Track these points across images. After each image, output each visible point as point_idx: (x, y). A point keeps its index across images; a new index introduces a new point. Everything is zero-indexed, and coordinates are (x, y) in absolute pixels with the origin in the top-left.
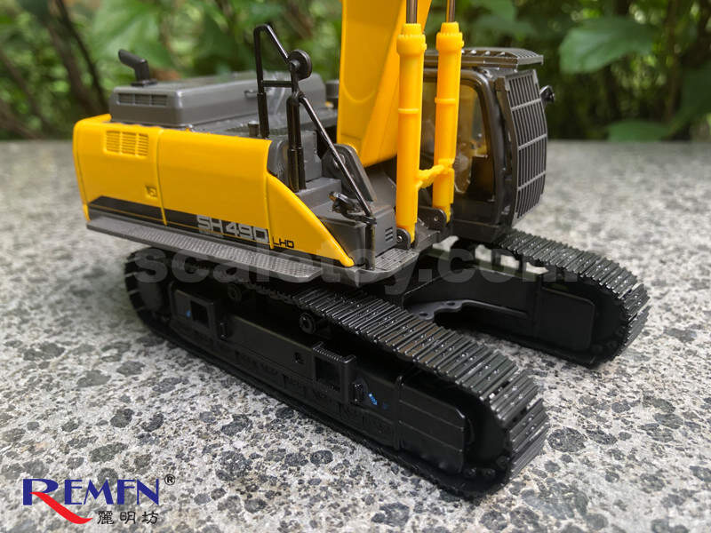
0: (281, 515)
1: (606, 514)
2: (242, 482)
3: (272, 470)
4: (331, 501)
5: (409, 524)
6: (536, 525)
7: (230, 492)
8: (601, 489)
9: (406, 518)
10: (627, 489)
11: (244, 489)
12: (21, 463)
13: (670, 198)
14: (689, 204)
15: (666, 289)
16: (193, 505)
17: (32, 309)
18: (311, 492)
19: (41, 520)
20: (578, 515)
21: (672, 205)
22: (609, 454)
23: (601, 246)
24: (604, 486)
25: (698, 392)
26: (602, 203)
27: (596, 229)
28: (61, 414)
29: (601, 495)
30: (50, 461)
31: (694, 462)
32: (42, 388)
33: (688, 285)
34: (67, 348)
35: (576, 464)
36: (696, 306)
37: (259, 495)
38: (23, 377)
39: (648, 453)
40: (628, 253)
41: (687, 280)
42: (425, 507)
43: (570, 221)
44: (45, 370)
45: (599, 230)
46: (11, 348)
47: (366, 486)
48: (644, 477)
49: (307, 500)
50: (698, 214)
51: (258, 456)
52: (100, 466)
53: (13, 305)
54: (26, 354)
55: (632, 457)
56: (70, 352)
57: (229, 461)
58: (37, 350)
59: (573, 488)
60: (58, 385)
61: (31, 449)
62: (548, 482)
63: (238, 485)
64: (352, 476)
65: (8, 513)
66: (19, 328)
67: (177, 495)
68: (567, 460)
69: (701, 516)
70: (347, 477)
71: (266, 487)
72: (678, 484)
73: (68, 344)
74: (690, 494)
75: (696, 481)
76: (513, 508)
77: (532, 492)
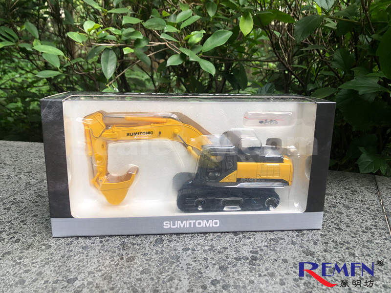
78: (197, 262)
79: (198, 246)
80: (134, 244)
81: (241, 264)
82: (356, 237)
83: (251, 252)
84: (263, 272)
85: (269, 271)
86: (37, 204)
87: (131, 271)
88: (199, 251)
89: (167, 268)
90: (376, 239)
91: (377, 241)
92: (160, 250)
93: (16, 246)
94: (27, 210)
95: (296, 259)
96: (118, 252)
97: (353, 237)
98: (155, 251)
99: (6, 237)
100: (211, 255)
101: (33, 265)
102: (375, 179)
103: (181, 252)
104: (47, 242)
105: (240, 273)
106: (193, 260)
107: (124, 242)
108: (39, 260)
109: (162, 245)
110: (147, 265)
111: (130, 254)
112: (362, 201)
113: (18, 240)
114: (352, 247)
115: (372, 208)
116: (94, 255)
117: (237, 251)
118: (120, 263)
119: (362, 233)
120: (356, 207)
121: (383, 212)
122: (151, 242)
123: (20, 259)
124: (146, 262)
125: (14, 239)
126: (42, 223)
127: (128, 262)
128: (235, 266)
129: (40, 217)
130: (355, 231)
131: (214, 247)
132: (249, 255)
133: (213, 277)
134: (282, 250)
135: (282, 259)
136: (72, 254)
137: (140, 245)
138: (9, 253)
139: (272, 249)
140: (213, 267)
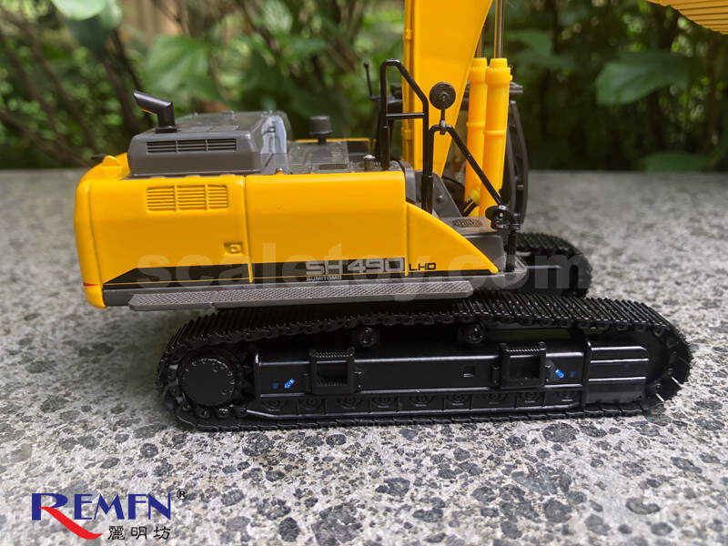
0: (297, 484)
1: (586, 492)
2: (265, 458)
3: (292, 448)
4: (342, 474)
5: (408, 494)
6: (522, 499)
7: (253, 465)
8: (585, 472)
9: (406, 490)
10: (609, 473)
11: (266, 463)
12: (76, 437)
13: (697, 225)
14: (715, 232)
15: (676, 307)
16: (221, 474)
17: (86, 314)
18: (324, 467)
19: (92, 481)
20: (560, 492)
21: (698, 232)
22: (598, 445)
23: (619, 268)
24: (588, 471)
25: (691, 397)
26: (628, 229)
27: (617, 253)
28: (111, 400)
29: (583, 477)
30: (100, 437)
31: (675, 454)
32: (94, 379)
33: (699, 305)
34: (116, 347)
35: (566, 452)
36: (703, 323)
37: (280, 468)
38: (78, 370)
39: (633, 445)
40: (645, 275)
41: (699, 300)
42: (424, 481)
43: (593, 246)
44: (97, 365)
45: (621, 255)
46: (67, 346)
47: (374, 463)
48: (626, 464)
49: (321, 473)
50: (722, 241)
51: (280, 438)
52: (143, 442)
53: (69, 311)
54: (80, 352)
55: (618, 448)
56: (119, 350)
57: (255, 441)
58: (91, 348)
59: (560, 471)
60: (108, 377)
61: (85, 427)
62: (538, 466)
63: (261, 460)
64: (362, 455)
65: (63, 475)
66: (75, 330)
67: (208, 466)
68: (557, 448)
69: (675, 498)
70: (357, 456)
71: (286, 462)
72: (656, 471)
73: (117, 344)
74: (666, 479)
75: (675, 469)
76: (503, 485)
77: (522, 473)
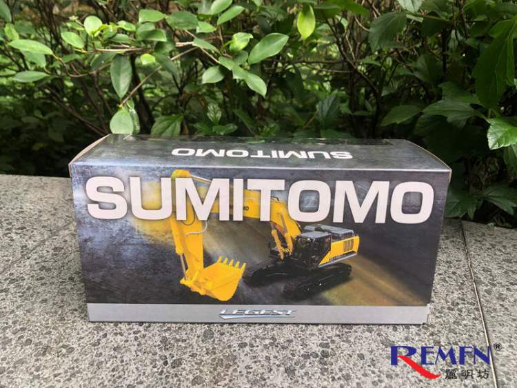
78: (258, 364)
79: (257, 340)
80: (178, 341)
81: (310, 363)
82: (441, 316)
83: (321, 345)
84: (336, 374)
85: (344, 372)
86: (43, 281)
87: (179, 380)
88: (257, 346)
89: (222, 374)
90: (464, 319)
91: (464, 322)
92: (211, 348)
93: (29, 349)
94: (31, 292)
95: (373, 353)
96: (159, 353)
97: (437, 317)
98: (204, 349)
99: (13, 336)
100: (273, 352)
101: (56, 378)
102: (461, 226)
103: (237, 349)
104: (68, 343)
105: (310, 377)
106: (253, 360)
107: (165, 337)
108: (61, 371)
109: (212, 340)
110: (198, 371)
111: (175, 355)
112: (447, 262)
113: (29, 342)
114: (436, 332)
115: (458, 272)
116: (130, 360)
117: (304, 345)
118: (165, 370)
119: (447, 311)
120: (440, 272)
121: (472, 278)
122: (198, 337)
123: (37, 371)
124: (196, 366)
125: (24, 340)
126: (56, 312)
127: (174, 367)
128: (303, 367)
129: (51, 303)
130: (439, 308)
131: (276, 341)
132: (318, 350)
133: (279, 384)
134: (357, 341)
135: (358, 355)
136: (103, 360)
137: (185, 341)
138: (21, 362)
139: (345, 339)
140: (278, 370)
